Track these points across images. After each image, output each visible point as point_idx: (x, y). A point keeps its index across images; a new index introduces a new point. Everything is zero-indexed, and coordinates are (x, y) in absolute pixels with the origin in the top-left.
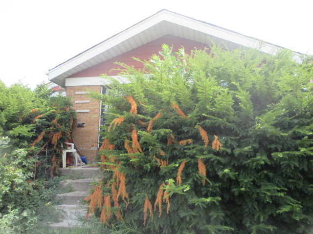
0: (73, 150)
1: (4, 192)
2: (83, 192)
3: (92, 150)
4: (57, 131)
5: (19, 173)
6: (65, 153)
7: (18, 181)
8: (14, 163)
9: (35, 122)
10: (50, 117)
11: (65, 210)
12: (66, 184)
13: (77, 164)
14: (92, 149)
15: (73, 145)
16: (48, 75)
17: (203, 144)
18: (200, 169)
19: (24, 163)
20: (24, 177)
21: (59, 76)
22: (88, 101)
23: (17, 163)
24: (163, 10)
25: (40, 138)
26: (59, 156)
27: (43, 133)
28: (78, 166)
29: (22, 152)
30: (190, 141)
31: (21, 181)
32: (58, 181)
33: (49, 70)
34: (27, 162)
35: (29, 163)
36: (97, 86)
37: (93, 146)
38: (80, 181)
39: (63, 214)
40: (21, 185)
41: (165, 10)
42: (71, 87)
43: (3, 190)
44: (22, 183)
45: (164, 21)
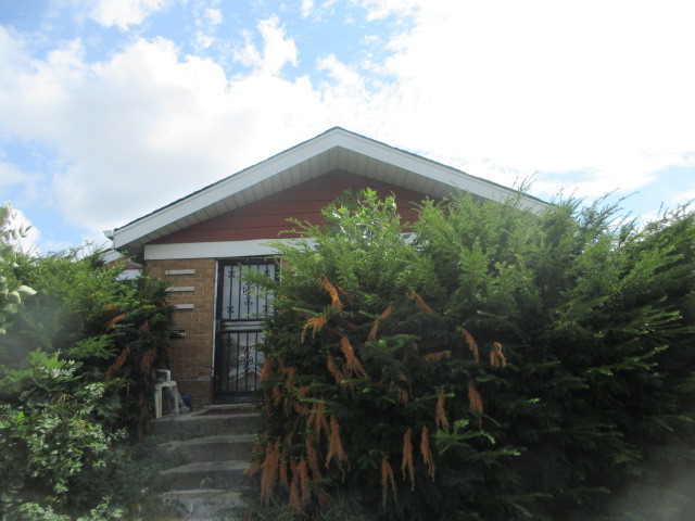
0: (170, 384)
1: (72, 471)
2: (208, 464)
3: (201, 382)
4: (150, 346)
5: (97, 431)
6: (159, 387)
7: (99, 447)
8: (82, 412)
9: (112, 330)
10: (138, 320)
11: (182, 501)
12: (170, 450)
13: (177, 410)
14: (200, 379)
15: (169, 372)
16: (111, 238)
17: (472, 357)
18: (472, 401)
19: (101, 412)
20: (109, 439)
21: (136, 241)
22: (192, 288)
23: (88, 412)
24: (336, 128)
25: (121, 361)
26: (150, 395)
27: (127, 351)
28: (181, 413)
29: (96, 389)
30: (448, 353)
31: (105, 447)
32: (154, 445)
33: (116, 230)
34: (106, 410)
35: (110, 411)
36: (207, 259)
37: (202, 373)
38: (195, 441)
39: (179, 509)
40: (102, 455)
41: (339, 128)
42: (156, 262)
43: (70, 468)
44: (105, 451)
45: (338, 148)
